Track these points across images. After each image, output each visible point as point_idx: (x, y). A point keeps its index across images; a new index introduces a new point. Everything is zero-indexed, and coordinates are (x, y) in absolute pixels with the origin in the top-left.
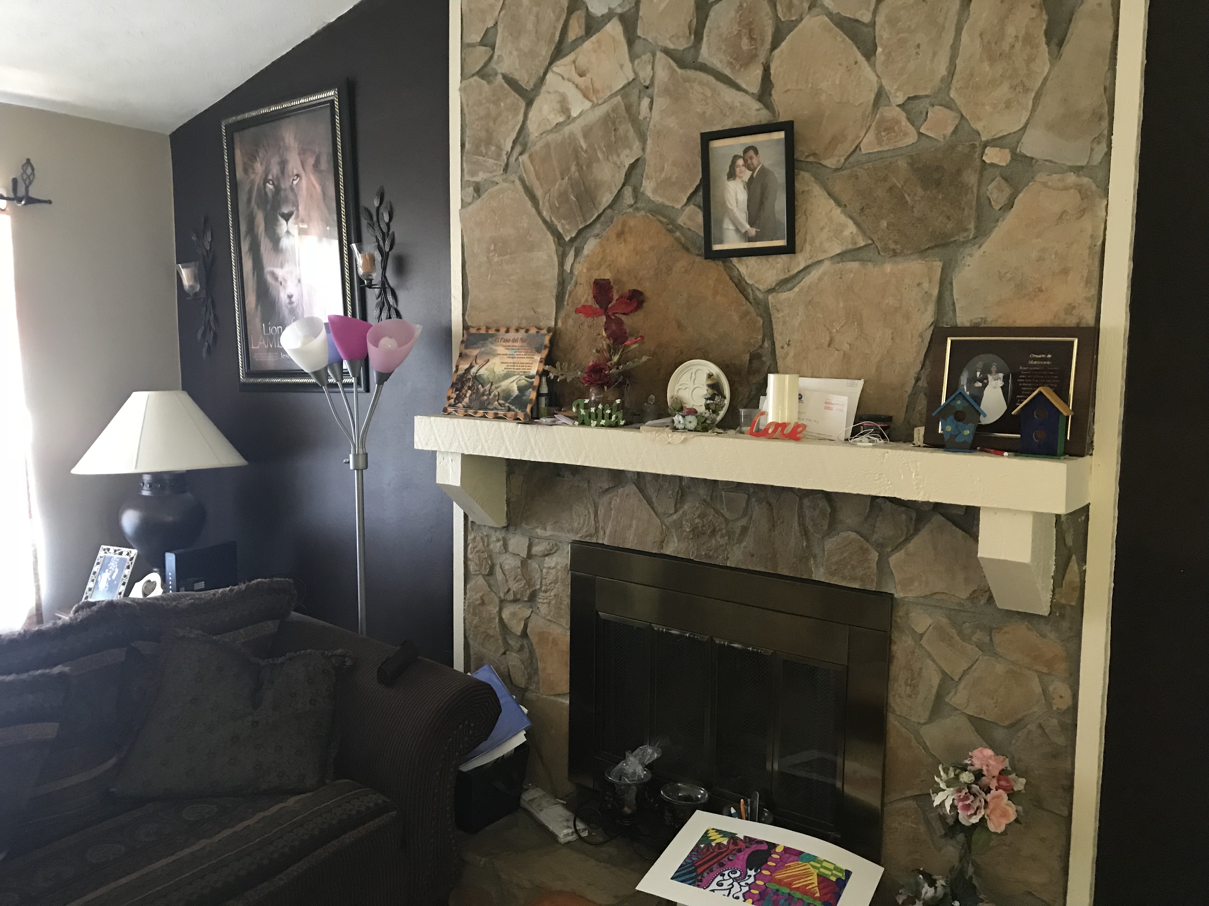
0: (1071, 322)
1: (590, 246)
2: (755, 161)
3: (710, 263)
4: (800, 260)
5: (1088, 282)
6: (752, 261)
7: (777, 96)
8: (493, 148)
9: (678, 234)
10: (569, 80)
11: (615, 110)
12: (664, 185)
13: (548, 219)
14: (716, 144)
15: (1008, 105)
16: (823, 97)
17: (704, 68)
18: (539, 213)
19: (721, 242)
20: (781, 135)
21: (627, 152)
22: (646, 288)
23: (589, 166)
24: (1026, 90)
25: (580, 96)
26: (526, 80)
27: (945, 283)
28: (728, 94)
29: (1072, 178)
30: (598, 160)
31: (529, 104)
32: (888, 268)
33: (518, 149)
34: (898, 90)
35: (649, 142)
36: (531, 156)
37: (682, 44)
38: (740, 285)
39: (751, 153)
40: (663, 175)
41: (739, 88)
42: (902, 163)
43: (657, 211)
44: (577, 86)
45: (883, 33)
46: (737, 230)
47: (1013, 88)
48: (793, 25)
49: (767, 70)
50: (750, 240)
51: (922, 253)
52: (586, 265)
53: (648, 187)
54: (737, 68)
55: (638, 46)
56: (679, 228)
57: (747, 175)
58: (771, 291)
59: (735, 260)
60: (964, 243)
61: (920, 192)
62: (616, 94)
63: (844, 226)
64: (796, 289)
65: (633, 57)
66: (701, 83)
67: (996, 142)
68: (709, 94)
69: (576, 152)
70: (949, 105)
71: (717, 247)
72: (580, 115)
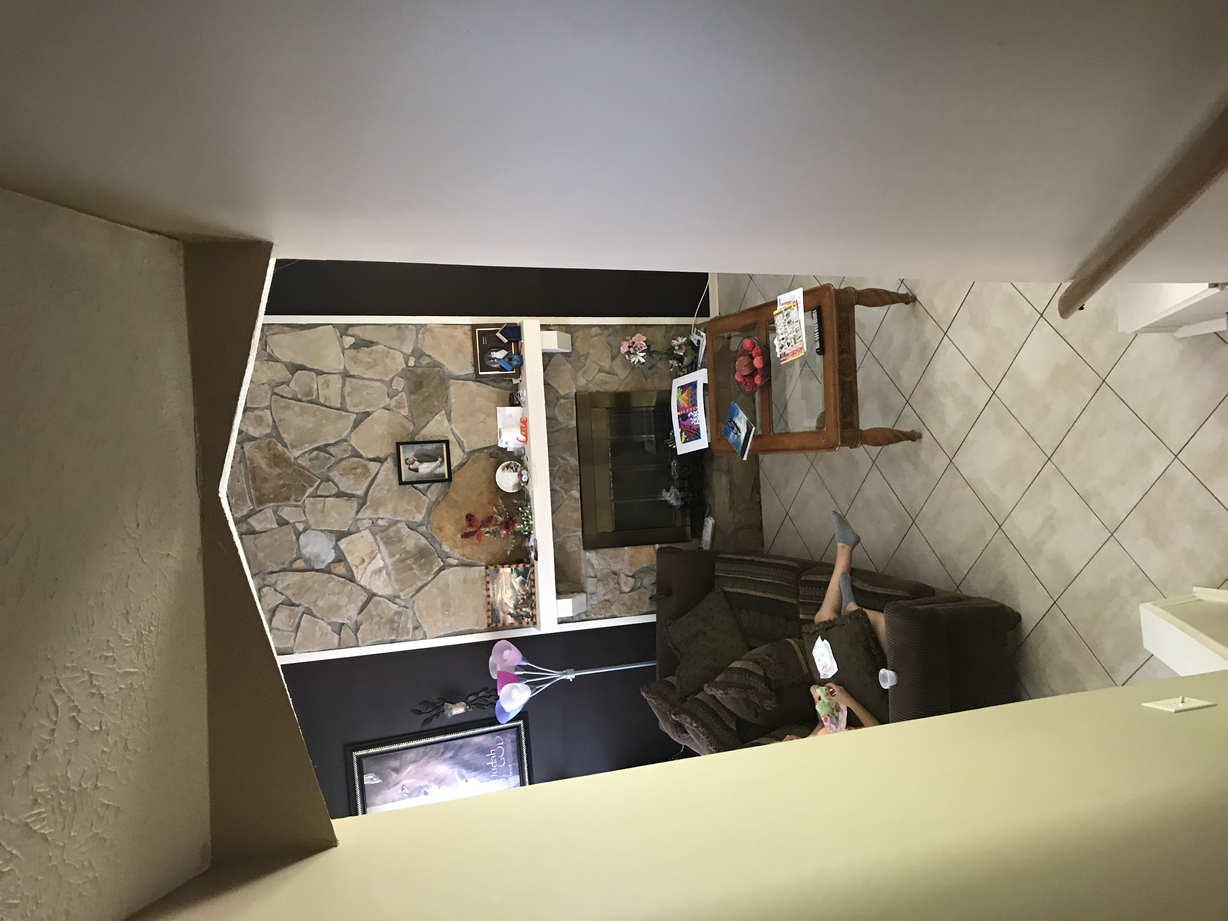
0: (470, 333)
1: (446, 548)
2: (411, 460)
3: (453, 479)
4: (451, 438)
5: (456, 328)
6: (452, 460)
7: (382, 455)
8: (396, 617)
9: (440, 499)
10: (366, 568)
11: (382, 538)
12: (418, 508)
13: (432, 576)
14: (404, 479)
15: (393, 358)
16: (385, 433)
17: (367, 493)
18: (430, 582)
19: (444, 474)
20: (401, 447)
21: (402, 530)
22: (464, 514)
23: (408, 552)
24: (389, 352)
25: (374, 561)
26: (363, 597)
27: (458, 378)
28: (380, 478)
29: (420, 336)
30: (405, 548)
31: (374, 595)
32: (453, 400)
33: (397, 600)
34: (384, 401)
35: (398, 519)
36: (401, 591)
37: (355, 504)
38: (461, 466)
39: (408, 461)
40: (413, 509)
41: (377, 473)
42: (413, 397)
43: (429, 512)
44: (369, 564)
45: (361, 409)
46: (440, 466)
47: (387, 357)
48: (354, 449)
49: (370, 460)
50: (443, 460)
51: (447, 388)
52: (455, 550)
53: (419, 517)
54: (368, 474)
55: (353, 529)
56: (437, 498)
57: (417, 463)
58: (463, 451)
59: (452, 468)
60: (443, 372)
61: (424, 390)
62: (375, 539)
63: (437, 420)
64: (462, 439)
65: (358, 531)
66: (374, 492)
67: (406, 363)
68: (379, 488)
69: (402, 561)
70: (392, 380)
71: (447, 477)
72: (384, 561)
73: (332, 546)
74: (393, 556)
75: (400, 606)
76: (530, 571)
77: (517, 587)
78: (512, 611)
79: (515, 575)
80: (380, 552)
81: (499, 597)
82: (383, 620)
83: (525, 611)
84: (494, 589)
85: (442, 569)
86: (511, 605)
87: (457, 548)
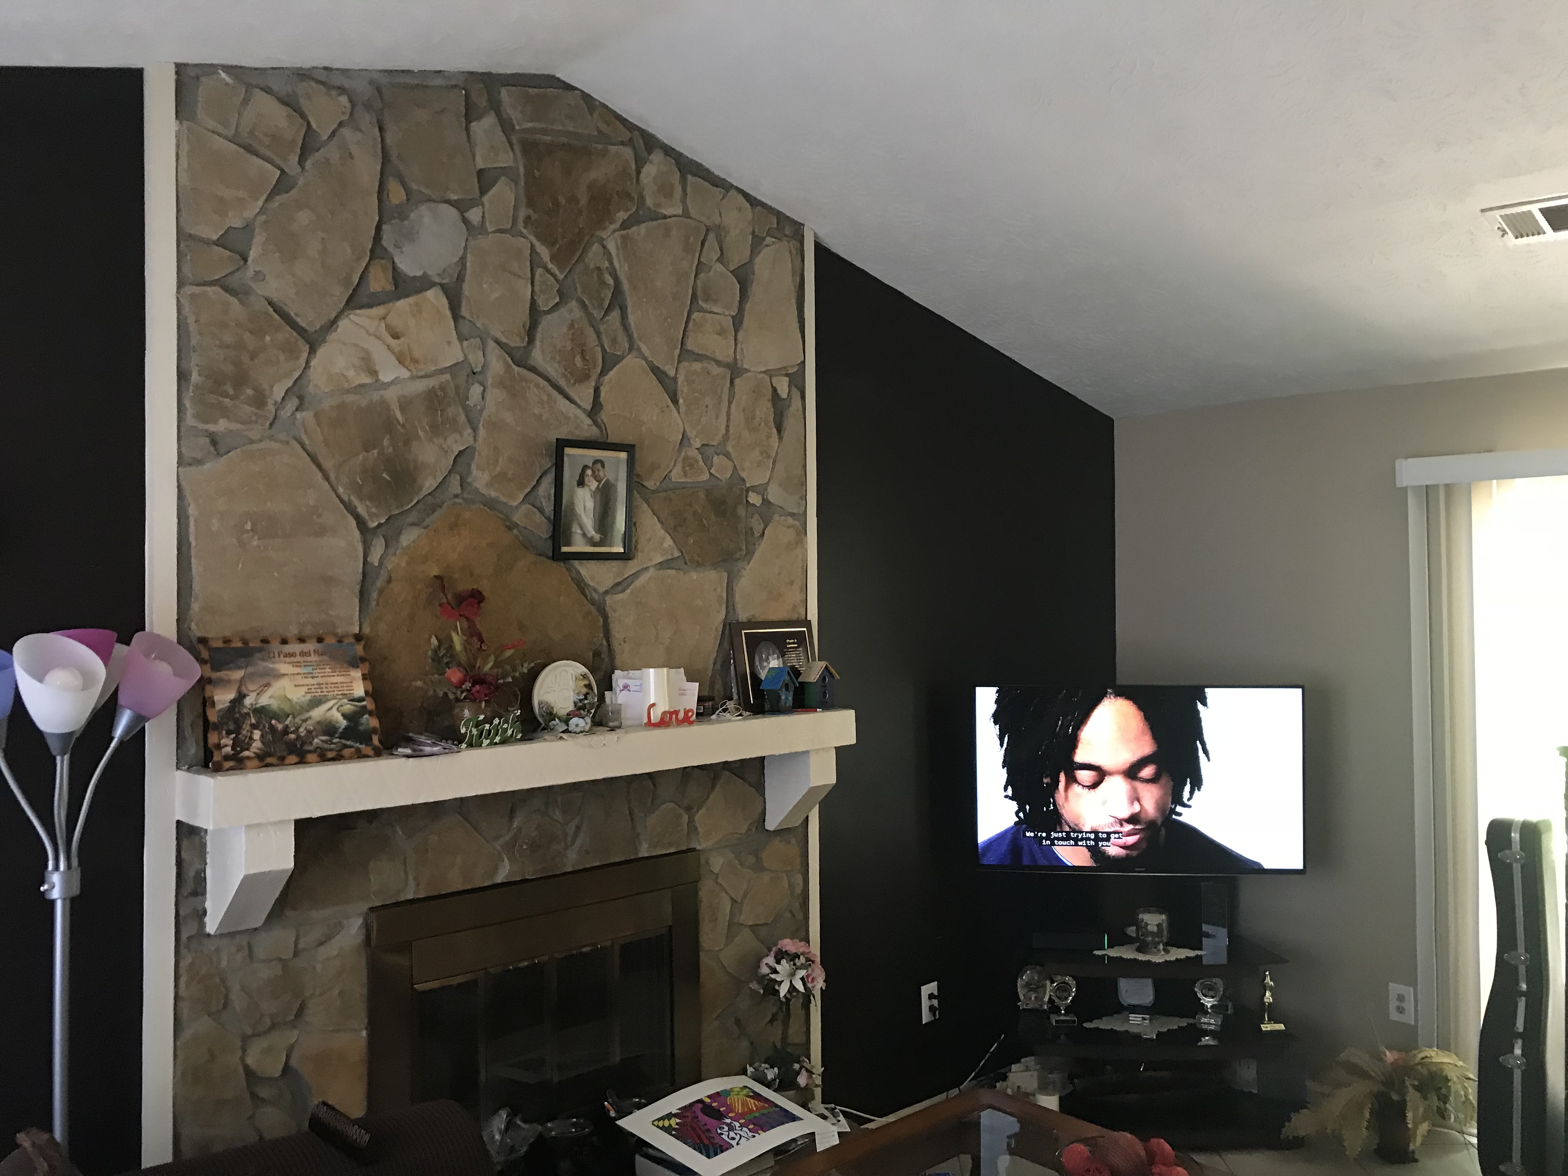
0: (795, 617)
1: (409, 537)
2: (601, 474)
3: (555, 565)
4: (632, 567)
5: (801, 591)
6: (592, 565)
7: (603, 416)
8: (249, 392)
9: (515, 531)
10: (378, 338)
11: (442, 387)
12: (500, 479)
13: (345, 498)
15: (759, 464)
16: (644, 429)
17: (533, 370)
18: (335, 490)
19: (568, 544)
20: (623, 455)
21: (457, 436)
23: (407, 442)
24: (769, 457)
26: (309, 319)
27: (730, 589)
29: (790, 520)
30: (419, 438)
31: (313, 348)
32: (694, 575)
33: (293, 403)
34: (696, 436)
35: (482, 432)
37: (517, 342)
38: (581, 585)
39: (599, 466)
41: (572, 401)
42: (702, 495)
43: (490, 504)
44: (389, 348)
45: (683, 388)
46: (584, 535)
47: (761, 453)
48: (618, 360)
49: (597, 390)
50: (595, 544)
51: (715, 565)
52: (406, 558)
53: (480, 479)
54: (572, 381)
55: (465, 327)
56: (516, 526)
57: (594, 485)
58: (607, 592)
59: (576, 563)
60: (738, 559)
61: (713, 517)
62: (442, 371)
63: (664, 539)
64: (628, 591)
65: (461, 338)
66: (537, 386)
67: (753, 489)
68: (545, 398)
69: (389, 425)
70: (728, 455)
72: (392, 383)
73: (429, 272)
74: (403, 408)
75: (279, 406)
76: (363, 747)
77: (317, 713)
78: (248, 701)
79: (349, 707)
80: (413, 378)
81: (284, 668)
82: (245, 358)
83: (251, 738)
84: (303, 654)
85: (361, 523)
86: (264, 701)
87: (408, 564)
